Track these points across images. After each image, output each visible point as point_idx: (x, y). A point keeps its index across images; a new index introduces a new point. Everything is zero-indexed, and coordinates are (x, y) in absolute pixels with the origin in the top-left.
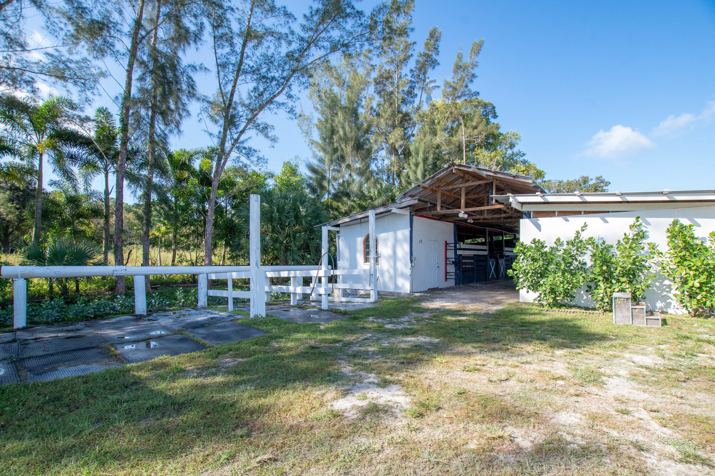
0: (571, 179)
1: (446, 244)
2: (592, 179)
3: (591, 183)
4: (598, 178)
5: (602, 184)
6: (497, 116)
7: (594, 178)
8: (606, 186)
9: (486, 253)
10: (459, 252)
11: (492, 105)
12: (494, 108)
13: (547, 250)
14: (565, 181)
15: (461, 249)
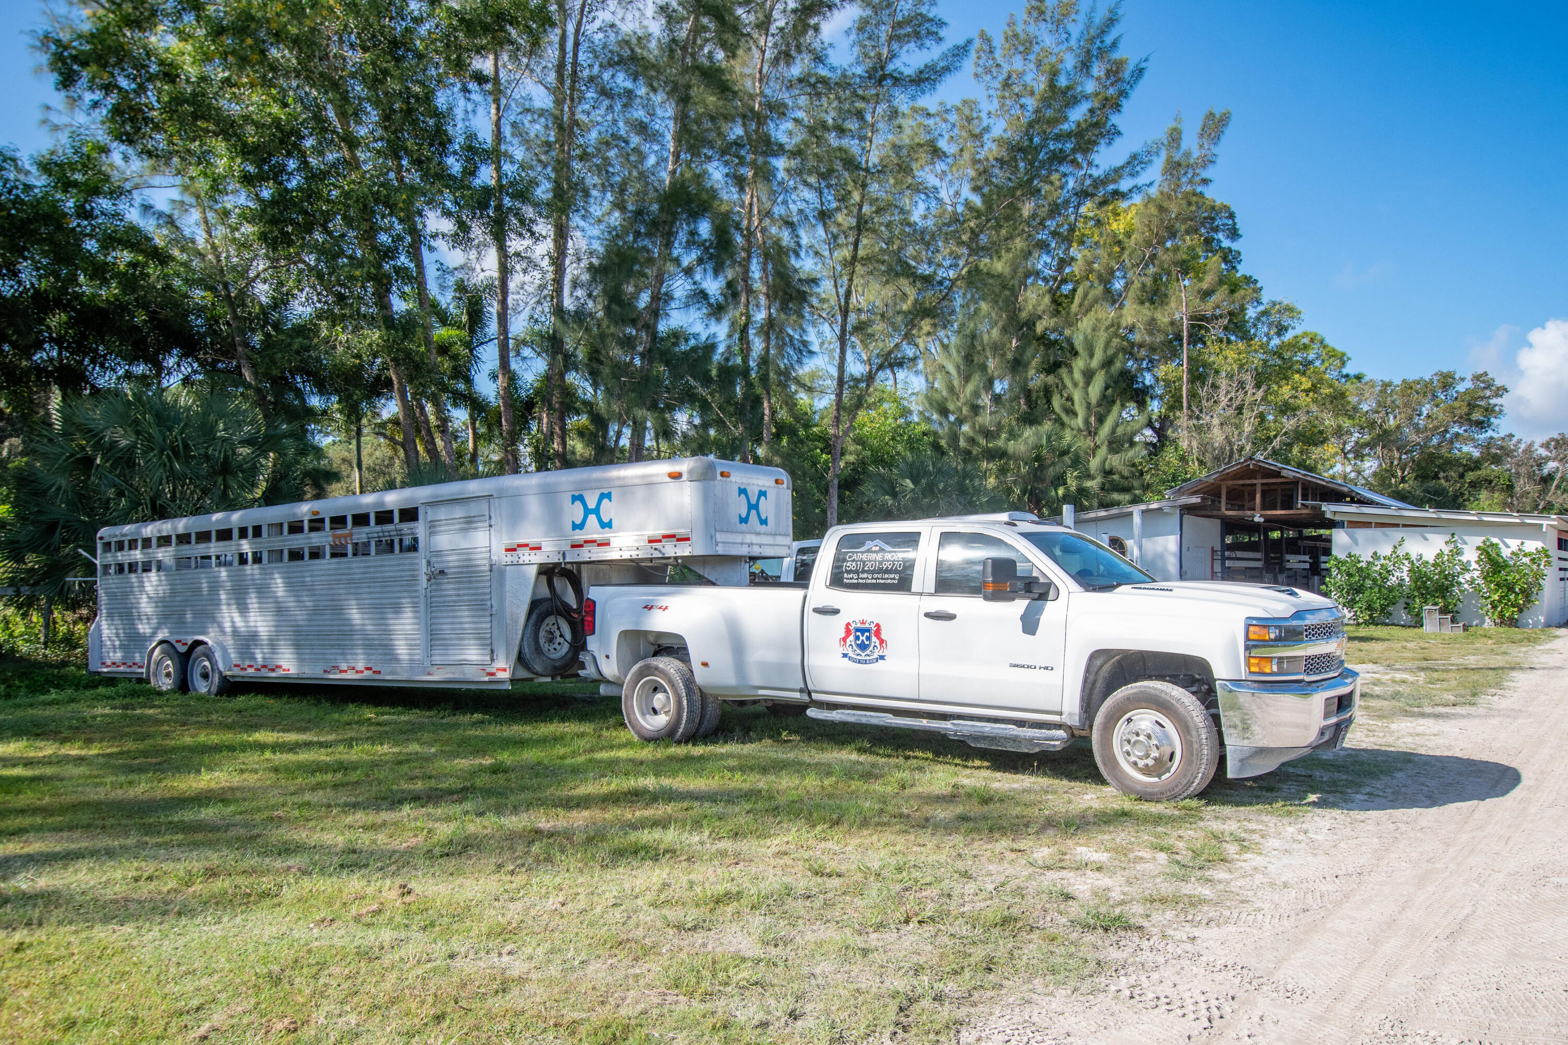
0: (1412, 377)
1: (1213, 551)
2: (1463, 379)
3: (1461, 388)
4: (1477, 378)
5: (1488, 393)
6: (1239, 236)
7: (1469, 377)
8: (1497, 395)
9: (1259, 564)
10: (1228, 563)
11: (1226, 208)
12: (1232, 216)
13: (1363, 565)
14: (1397, 381)
15: (1229, 558)
